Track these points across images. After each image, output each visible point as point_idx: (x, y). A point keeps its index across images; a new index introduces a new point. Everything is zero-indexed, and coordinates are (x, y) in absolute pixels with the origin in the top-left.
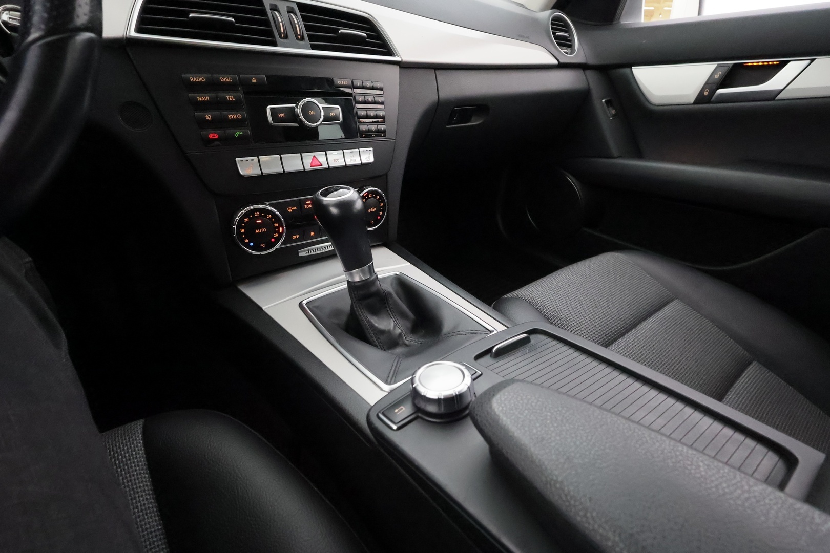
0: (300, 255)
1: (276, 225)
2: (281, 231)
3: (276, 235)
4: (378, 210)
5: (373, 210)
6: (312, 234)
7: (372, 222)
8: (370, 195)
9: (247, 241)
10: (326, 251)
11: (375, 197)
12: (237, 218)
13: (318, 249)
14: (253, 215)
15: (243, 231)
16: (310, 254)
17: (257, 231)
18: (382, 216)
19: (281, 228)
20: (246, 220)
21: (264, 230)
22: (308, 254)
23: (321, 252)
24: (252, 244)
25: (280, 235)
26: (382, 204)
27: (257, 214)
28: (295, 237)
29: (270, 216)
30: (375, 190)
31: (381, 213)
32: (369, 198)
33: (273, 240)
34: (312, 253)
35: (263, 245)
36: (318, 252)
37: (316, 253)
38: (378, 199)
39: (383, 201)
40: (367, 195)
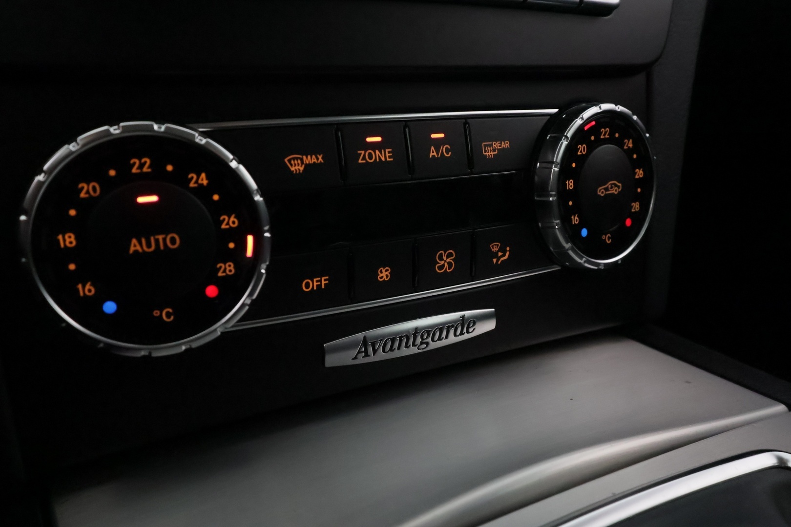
0: (331, 360)
1: (230, 222)
2: (249, 252)
3: (227, 269)
4: (628, 195)
5: (614, 188)
6: (384, 274)
7: (607, 239)
8: (605, 133)
9: (87, 290)
10: (433, 346)
11: (619, 143)
12: (40, 178)
13: (405, 337)
14: (124, 169)
15: (68, 240)
16: (372, 358)
17: (135, 246)
18: (638, 220)
19: (250, 239)
20: (87, 189)
21: (170, 240)
22: (361, 360)
23: (414, 350)
24: (110, 307)
25: (247, 270)
26: (640, 173)
27: (141, 165)
28: (314, 284)
29: (204, 180)
30: (620, 114)
31: (636, 206)
32: (600, 142)
33: (212, 291)
34: (381, 356)
35: (165, 315)
36: (405, 352)
37: (397, 354)
38: (629, 152)
39: (644, 161)
40: (595, 130)
